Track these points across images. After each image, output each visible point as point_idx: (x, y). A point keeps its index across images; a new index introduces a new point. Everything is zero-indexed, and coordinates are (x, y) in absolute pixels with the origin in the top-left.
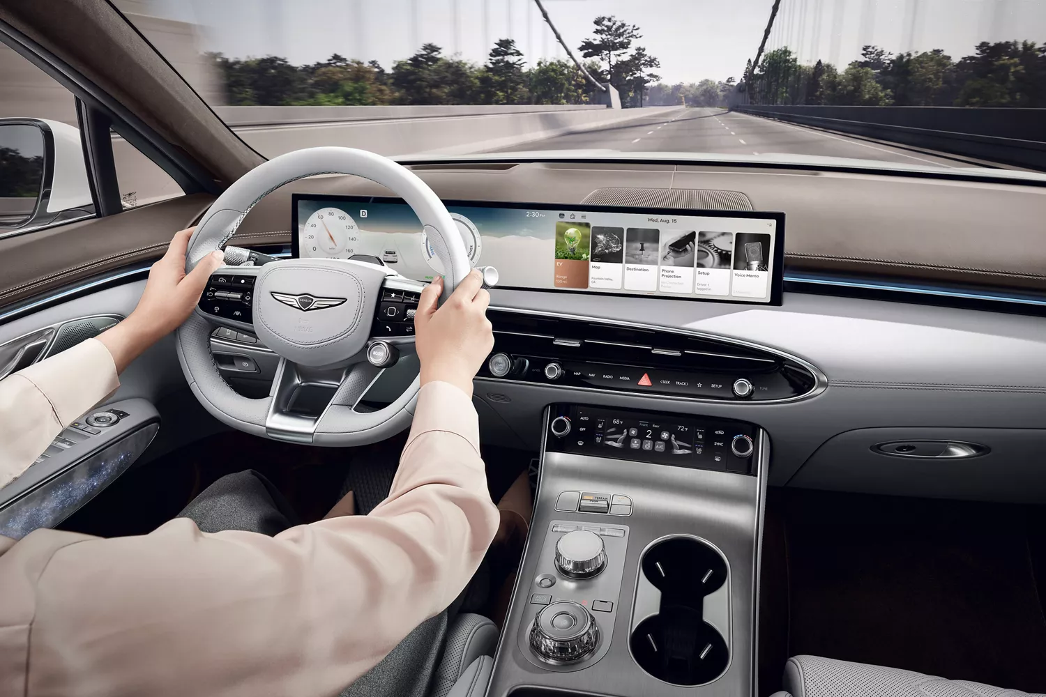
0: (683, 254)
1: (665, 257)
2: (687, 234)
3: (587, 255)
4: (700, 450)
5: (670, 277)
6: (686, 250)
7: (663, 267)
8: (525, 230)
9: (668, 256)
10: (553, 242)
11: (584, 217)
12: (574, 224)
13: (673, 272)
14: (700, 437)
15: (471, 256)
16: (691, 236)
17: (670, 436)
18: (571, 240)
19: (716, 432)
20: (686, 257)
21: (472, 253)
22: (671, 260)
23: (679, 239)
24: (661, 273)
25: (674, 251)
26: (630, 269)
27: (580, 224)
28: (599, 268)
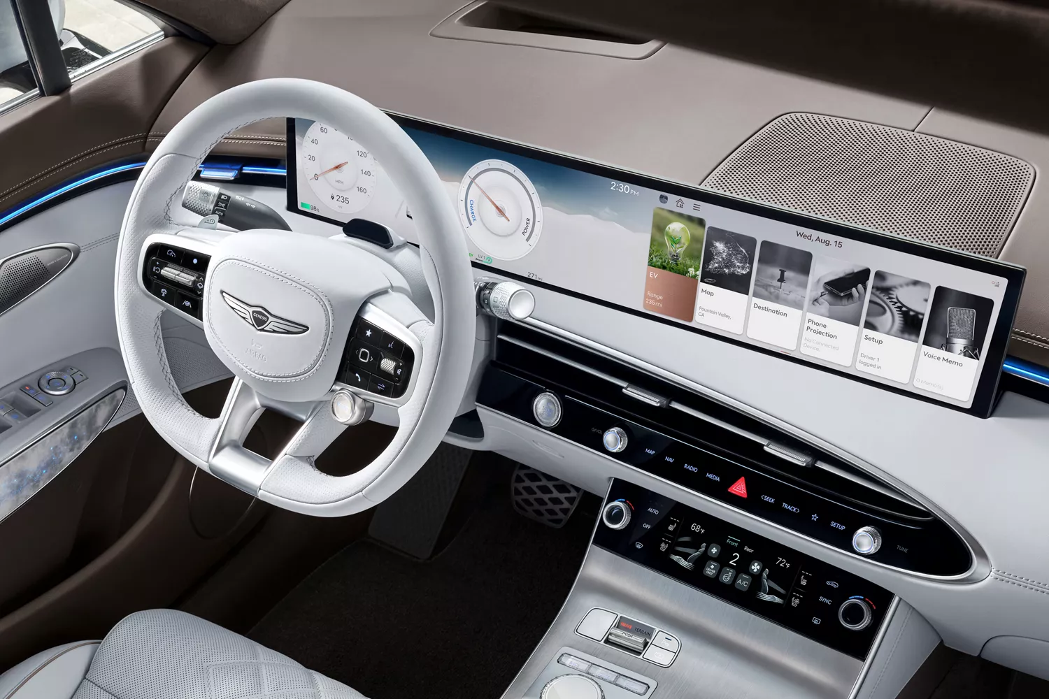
0: (845, 301)
1: (816, 300)
2: (856, 271)
3: (696, 270)
4: (797, 601)
5: (820, 333)
6: (850, 296)
7: (810, 316)
8: (607, 210)
9: (821, 300)
10: (646, 238)
11: (697, 208)
12: (681, 215)
13: (825, 326)
14: (804, 583)
15: (527, 235)
16: (861, 276)
17: (762, 570)
18: (675, 241)
19: (828, 583)
20: (848, 308)
21: (529, 230)
22: (825, 306)
23: (842, 275)
24: (807, 324)
25: (831, 293)
26: (759, 307)
27: (690, 219)
28: (711, 294)
